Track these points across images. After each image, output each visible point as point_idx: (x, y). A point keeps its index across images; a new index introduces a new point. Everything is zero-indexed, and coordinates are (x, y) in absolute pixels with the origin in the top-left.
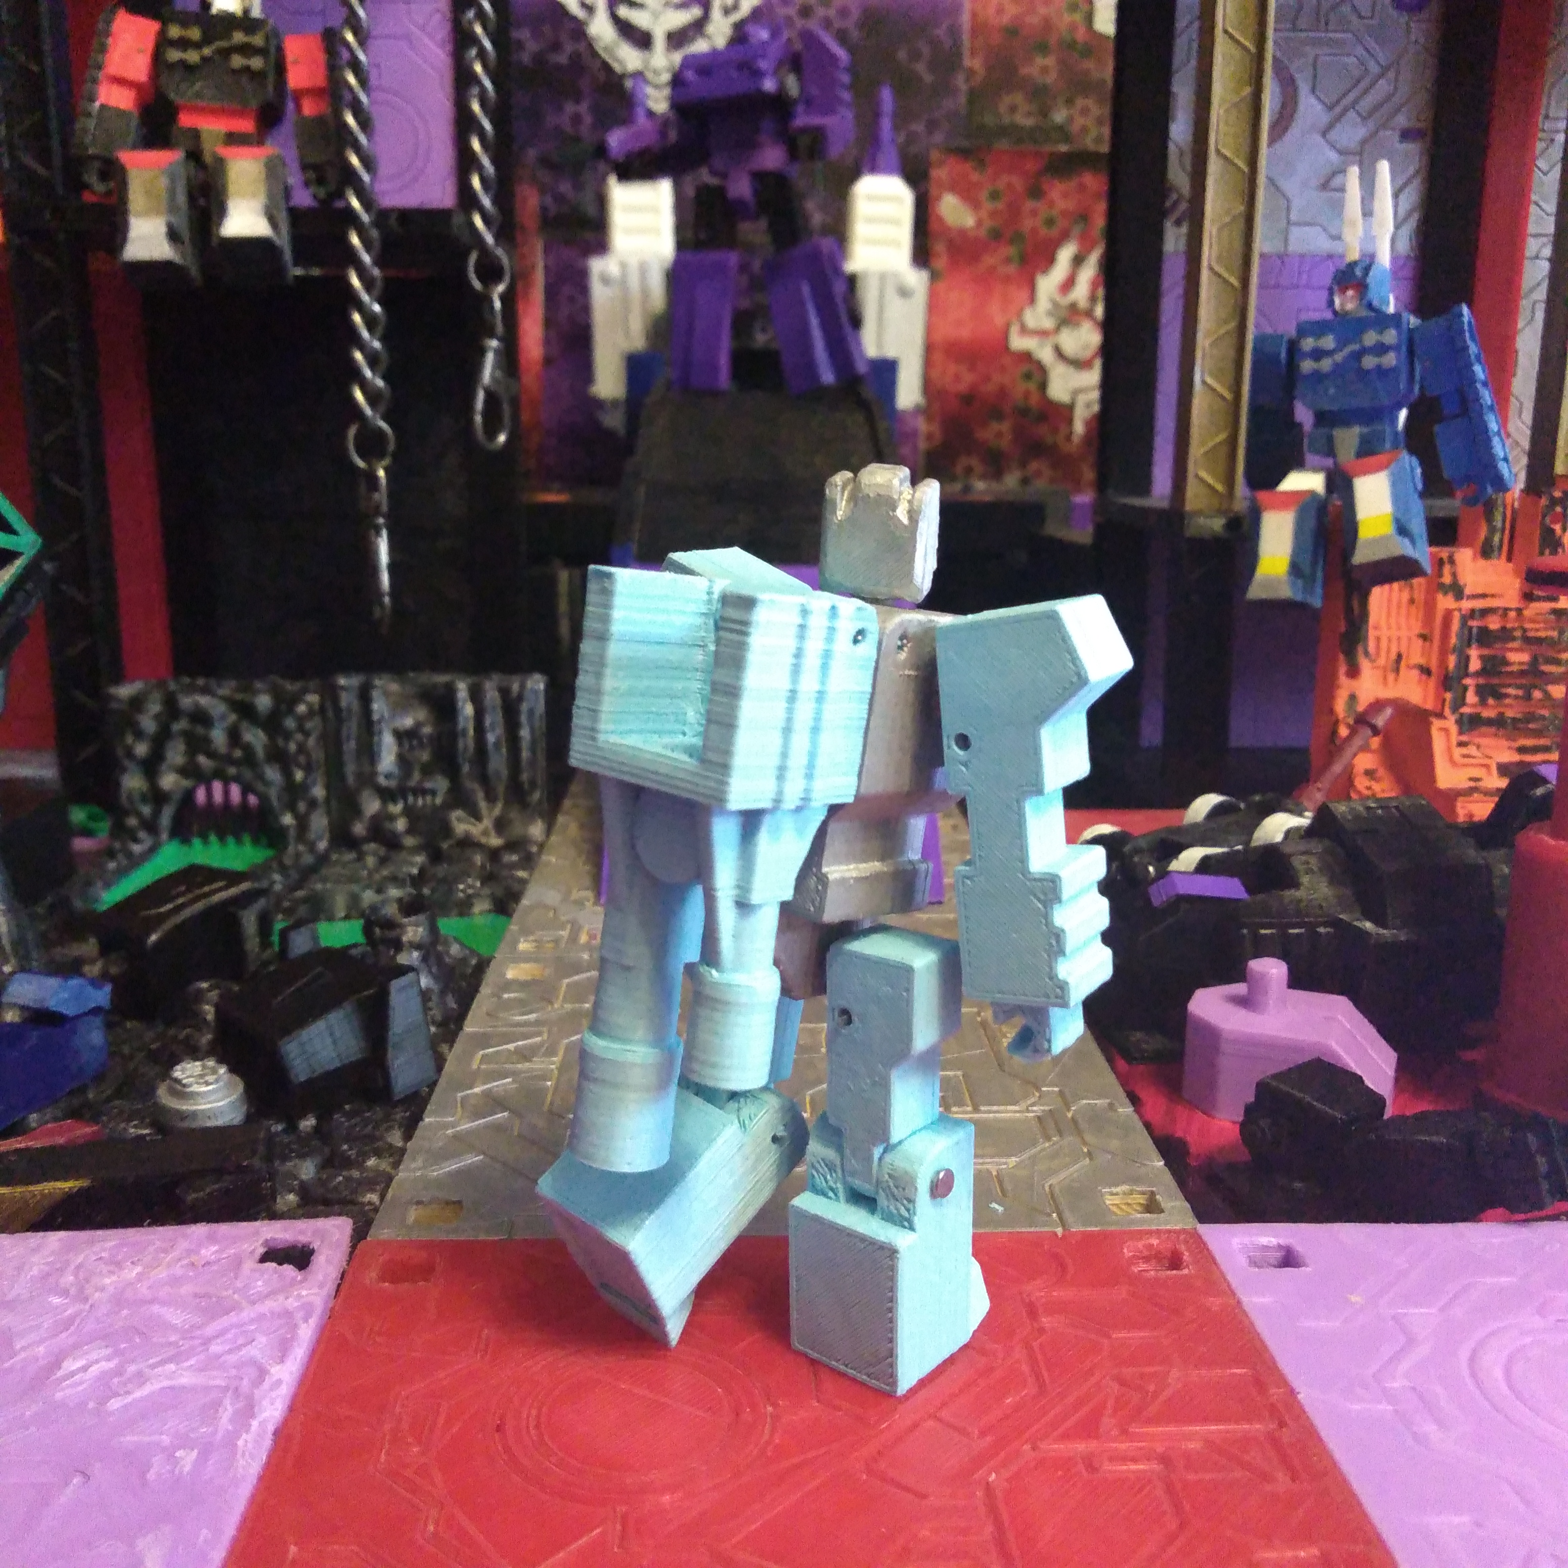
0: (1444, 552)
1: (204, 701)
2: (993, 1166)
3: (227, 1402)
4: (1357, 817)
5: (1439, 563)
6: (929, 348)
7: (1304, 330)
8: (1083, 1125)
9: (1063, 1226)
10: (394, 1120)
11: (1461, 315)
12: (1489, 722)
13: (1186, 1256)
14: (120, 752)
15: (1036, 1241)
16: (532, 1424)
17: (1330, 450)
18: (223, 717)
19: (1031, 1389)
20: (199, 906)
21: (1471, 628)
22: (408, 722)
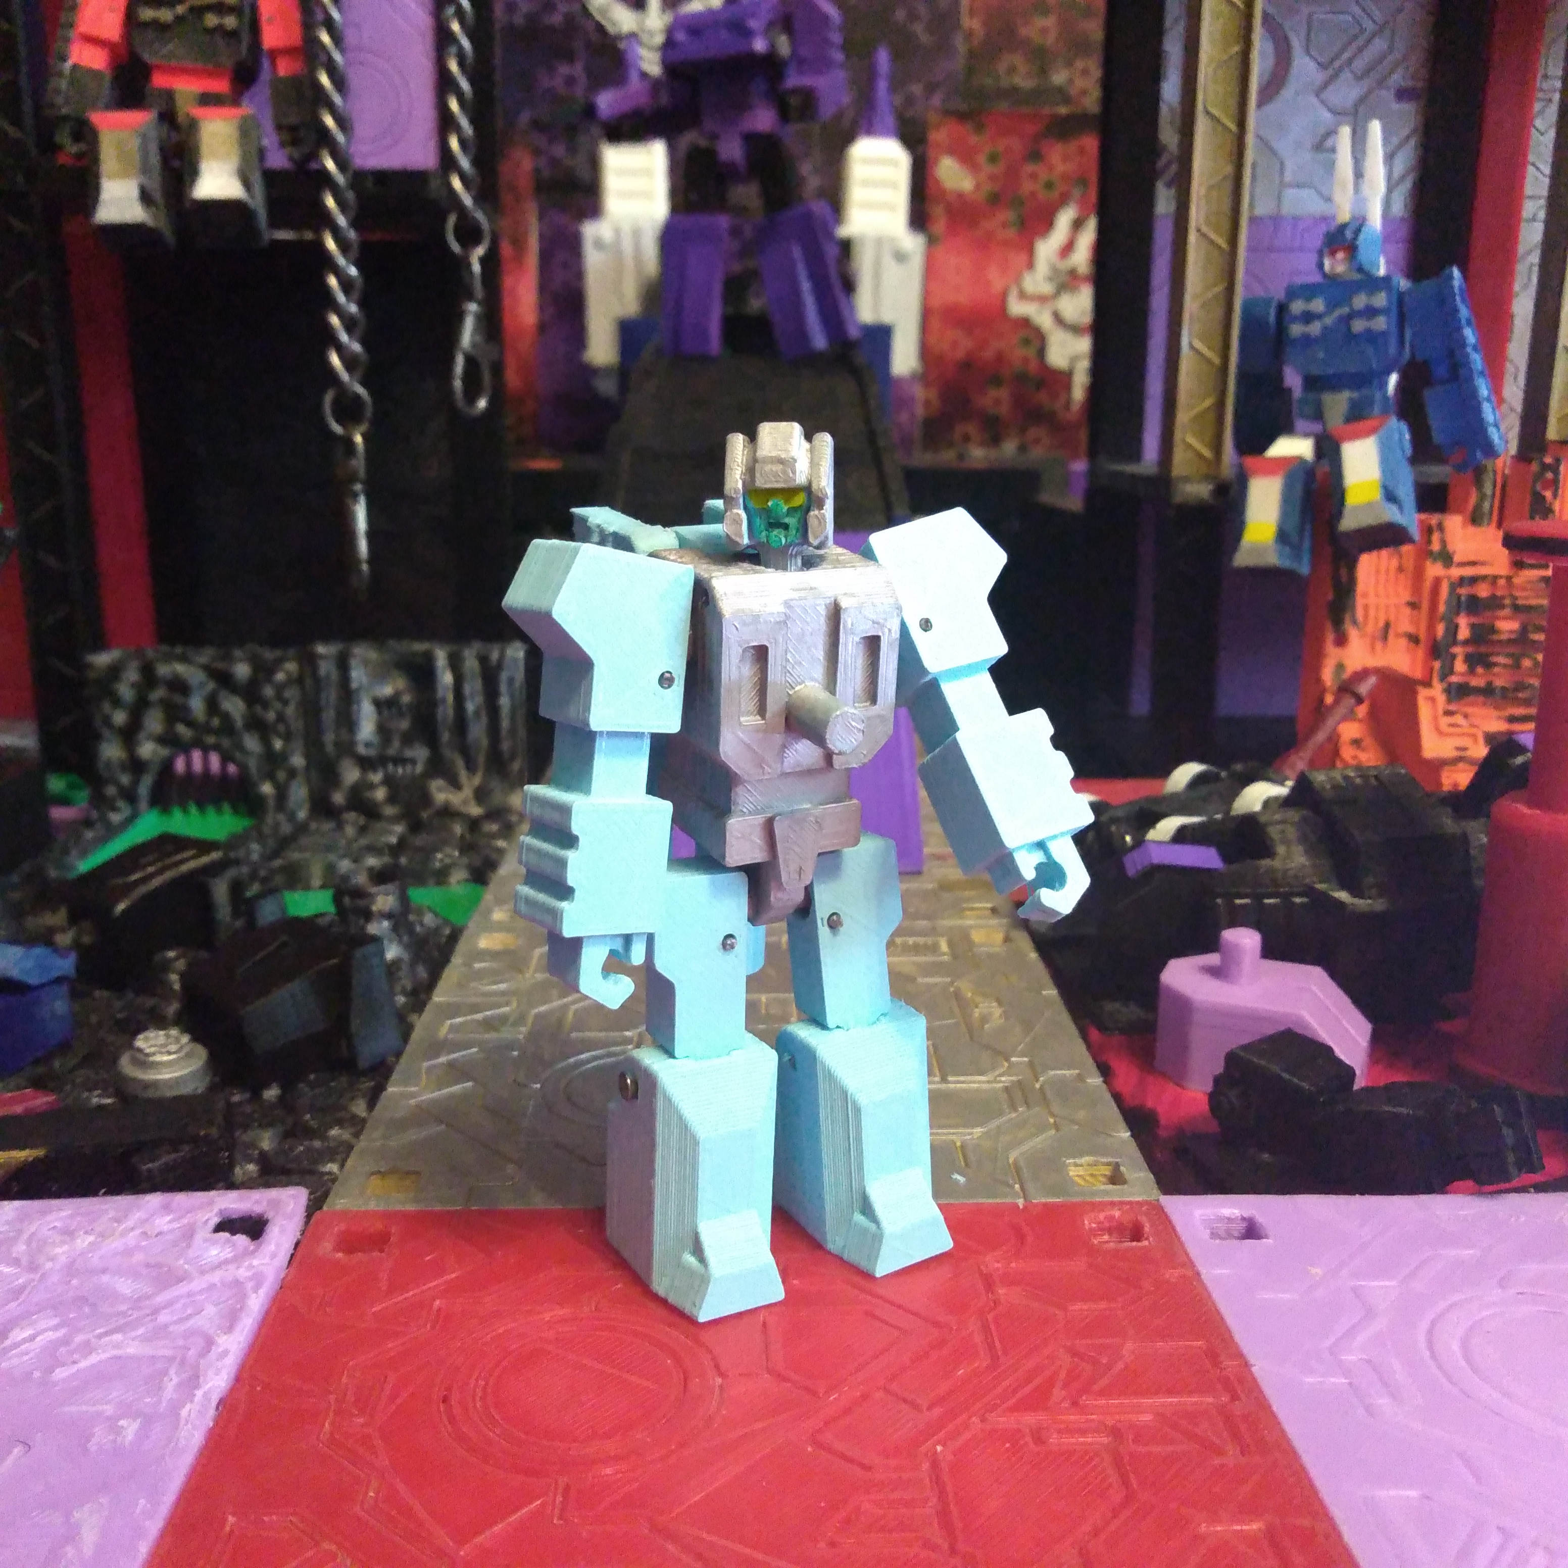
0: (1434, 519)
1: (180, 668)
2: (958, 1136)
3: (172, 1372)
4: (1336, 787)
5: (1428, 531)
6: (926, 314)
7: (1293, 293)
8: (1049, 1095)
9: (1025, 1198)
10: (359, 1090)
11: (1451, 277)
12: (1478, 691)
13: (1147, 1228)
14: (98, 722)
15: (997, 1212)
16: (479, 1393)
17: (1318, 415)
18: (202, 685)
19: (983, 1361)
20: (169, 875)
21: (1459, 597)
22: (387, 690)
